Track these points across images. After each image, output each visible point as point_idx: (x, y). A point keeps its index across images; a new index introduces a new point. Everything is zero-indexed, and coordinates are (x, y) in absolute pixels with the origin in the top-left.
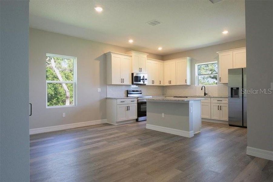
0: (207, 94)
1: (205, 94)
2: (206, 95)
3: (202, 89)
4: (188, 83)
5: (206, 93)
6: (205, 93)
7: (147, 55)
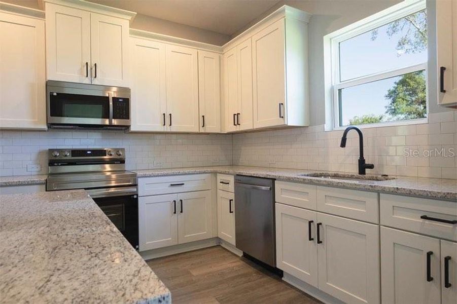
0: (371, 167)
1: (363, 166)
2: (367, 171)
3: (343, 144)
4: (294, 117)
5: (368, 162)
6: (362, 161)
7: (130, 18)
